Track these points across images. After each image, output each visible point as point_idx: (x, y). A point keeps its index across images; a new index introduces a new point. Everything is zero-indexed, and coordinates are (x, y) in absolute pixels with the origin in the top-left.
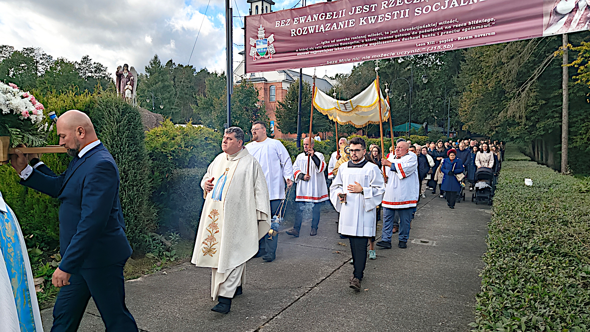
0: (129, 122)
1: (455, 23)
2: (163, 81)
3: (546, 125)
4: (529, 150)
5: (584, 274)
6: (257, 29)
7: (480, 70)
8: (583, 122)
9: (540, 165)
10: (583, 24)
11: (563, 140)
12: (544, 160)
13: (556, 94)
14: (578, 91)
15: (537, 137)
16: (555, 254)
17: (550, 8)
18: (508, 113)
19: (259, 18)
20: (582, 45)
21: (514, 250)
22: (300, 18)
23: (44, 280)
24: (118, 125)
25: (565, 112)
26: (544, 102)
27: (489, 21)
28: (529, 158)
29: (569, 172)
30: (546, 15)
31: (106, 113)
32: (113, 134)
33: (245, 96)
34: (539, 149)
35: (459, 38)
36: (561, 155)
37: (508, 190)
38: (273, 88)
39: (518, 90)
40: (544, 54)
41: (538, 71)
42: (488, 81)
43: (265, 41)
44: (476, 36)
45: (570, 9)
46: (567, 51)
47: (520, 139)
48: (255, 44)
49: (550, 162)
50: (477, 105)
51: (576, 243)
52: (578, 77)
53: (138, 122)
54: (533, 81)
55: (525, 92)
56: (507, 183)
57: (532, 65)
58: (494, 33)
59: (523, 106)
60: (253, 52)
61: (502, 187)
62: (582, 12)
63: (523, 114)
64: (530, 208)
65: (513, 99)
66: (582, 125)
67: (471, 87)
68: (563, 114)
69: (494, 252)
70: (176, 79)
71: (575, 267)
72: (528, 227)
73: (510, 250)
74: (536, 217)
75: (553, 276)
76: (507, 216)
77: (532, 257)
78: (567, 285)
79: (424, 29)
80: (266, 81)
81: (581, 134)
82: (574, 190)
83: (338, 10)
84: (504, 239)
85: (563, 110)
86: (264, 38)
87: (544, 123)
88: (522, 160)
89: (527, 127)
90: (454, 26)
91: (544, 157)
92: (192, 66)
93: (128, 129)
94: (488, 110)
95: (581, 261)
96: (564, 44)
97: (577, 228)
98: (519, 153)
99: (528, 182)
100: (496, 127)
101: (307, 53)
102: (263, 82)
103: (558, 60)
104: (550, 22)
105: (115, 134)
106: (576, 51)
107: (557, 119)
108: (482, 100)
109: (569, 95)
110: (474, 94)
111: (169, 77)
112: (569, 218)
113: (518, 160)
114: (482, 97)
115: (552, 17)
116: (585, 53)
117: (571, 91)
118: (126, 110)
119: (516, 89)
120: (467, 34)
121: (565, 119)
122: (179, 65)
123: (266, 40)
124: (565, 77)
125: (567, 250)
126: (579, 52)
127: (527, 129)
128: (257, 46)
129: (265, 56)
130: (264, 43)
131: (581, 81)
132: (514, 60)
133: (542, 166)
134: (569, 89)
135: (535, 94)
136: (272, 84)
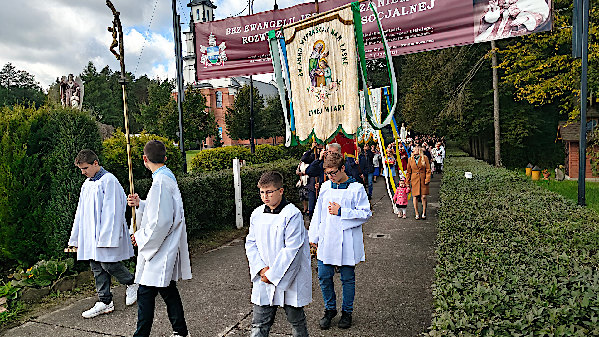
0: (87, 135)
1: (398, 31)
2: (100, 89)
3: (481, 123)
4: (467, 146)
5: (515, 244)
6: (208, 36)
7: (420, 73)
8: (512, 119)
9: (478, 160)
10: (507, 32)
11: (496, 136)
12: (481, 155)
13: (488, 94)
14: (506, 91)
15: (473, 134)
16: (493, 231)
17: (479, 18)
18: (448, 113)
19: (208, 26)
20: (508, 49)
21: (461, 230)
22: (251, 25)
23: (7, 299)
24: (76, 137)
25: (496, 111)
26: (478, 101)
27: (428, 29)
28: (467, 154)
29: (501, 165)
30: (477, 23)
31: (62, 126)
32: (70, 147)
33: (192, 103)
34: (476, 146)
35: (402, 45)
36: (494, 150)
37: (451, 183)
38: (219, 93)
39: (455, 91)
40: (476, 56)
41: (471, 73)
42: (427, 82)
43: (217, 49)
44: (417, 43)
45: (496, 19)
46: (496, 54)
47: (458, 137)
48: (206, 51)
49: (485, 157)
50: (419, 106)
51: (509, 222)
52: (505, 78)
53: (96, 134)
54: (467, 82)
55: (461, 92)
56: (451, 177)
57: (465, 67)
58: (432, 40)
59: (459, 105)
60: (204, 59)
61: (446, 180)
62: (506, 21)
63: (460, 113)
64: (471, 197)
65: (450, 99)
66: (511, 122)
67: (413, 89)
68: (495, 112)
69: (446, 233)
70: (114, 87)
71: (509, 240)
72: (471, 212)
73: (458, 230)
74: (477, 204)
75: (491, 246)
76: (453, 204)
77: (475, 234)
78: (503, 251)
79: (370, 37)
80: (212, 86)
81: (510, 130)
82: (506, 180)
83: (287, 18)
84: (453, 222)
85: (495, 108)
86: (215, 46)
87: (478, 121)
88: (461, 156)
89: (464, 125)
90: (397, 34)
91: (480, 153)
92: (130, 73)
93: (86, 141)
94: (429, 110)
95: (513, 235)
96: (493, 47)
97: (509, 210)
98: (458, 149)
99: (468, 175)
100: (436, 126)
101: (259, 60)
102: (209, 87)
103: (488, 62)
104: (480, 30)
105: (73, 147)
106: (503, 54)
107: (490, 117)
108: (423, 101)
109: (499, 94)
110: (416, 95)
111: (107, 85)
112: (503, 203)
113: (458, 156)
114: (423, 98)
115: (482, 26)
116: (510, 56)
117: (500, 91)
118: (82, 122)
119: (452, 90)
120: (409, 41)
121: (496, 117)
122: (116, 72)
123: (218, 47)
124: (495, 78)
125: (502, 227)
126: (506, 54)
127: (464, 127)
128: (208, 53)
129: (216, 63)
130: (215, 51)
131: (508, 81)
132: (449, 63)
133: (479, 161)
134: (499, 89)
135: (469, 94)
136: (218, 89)
